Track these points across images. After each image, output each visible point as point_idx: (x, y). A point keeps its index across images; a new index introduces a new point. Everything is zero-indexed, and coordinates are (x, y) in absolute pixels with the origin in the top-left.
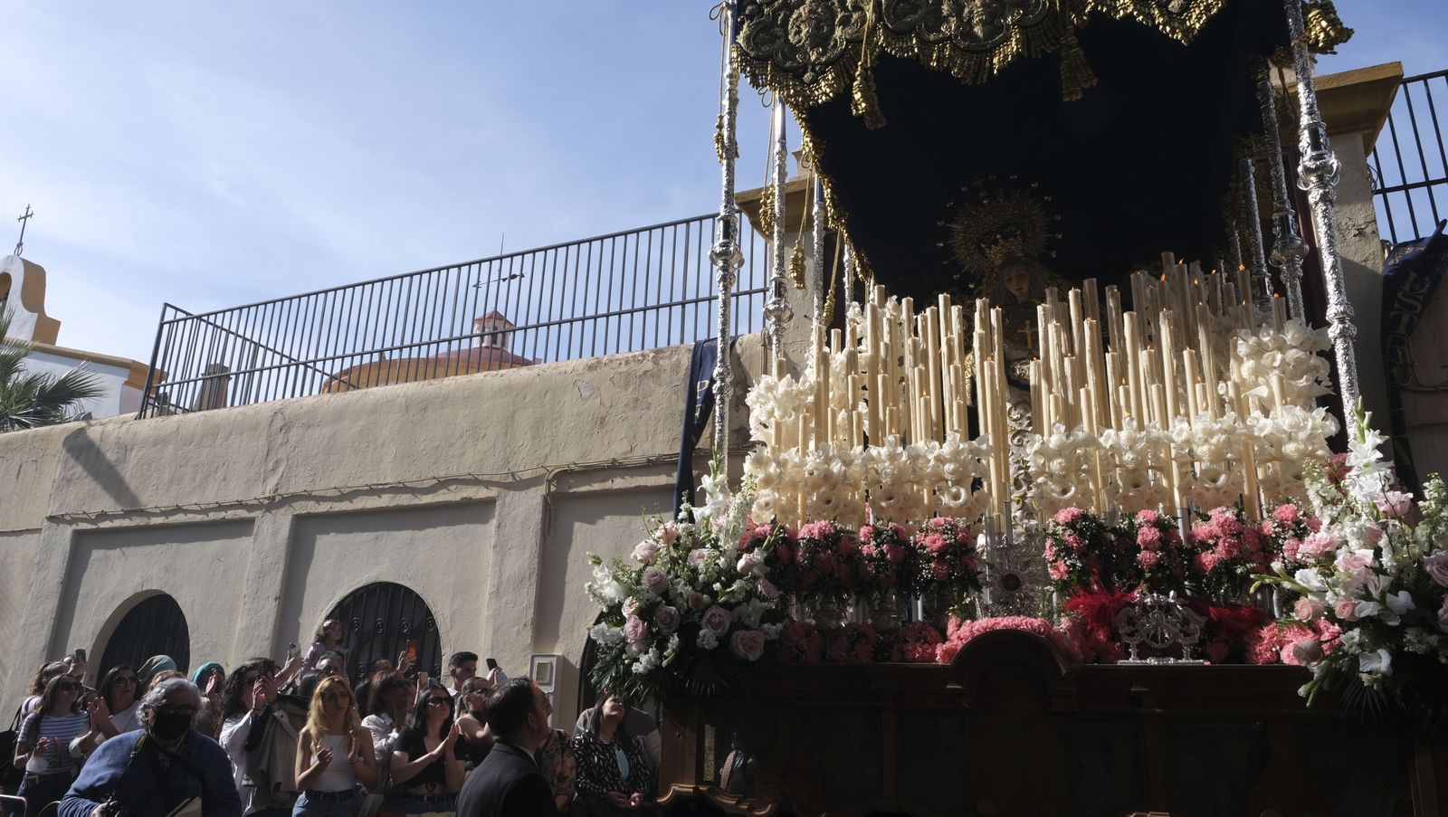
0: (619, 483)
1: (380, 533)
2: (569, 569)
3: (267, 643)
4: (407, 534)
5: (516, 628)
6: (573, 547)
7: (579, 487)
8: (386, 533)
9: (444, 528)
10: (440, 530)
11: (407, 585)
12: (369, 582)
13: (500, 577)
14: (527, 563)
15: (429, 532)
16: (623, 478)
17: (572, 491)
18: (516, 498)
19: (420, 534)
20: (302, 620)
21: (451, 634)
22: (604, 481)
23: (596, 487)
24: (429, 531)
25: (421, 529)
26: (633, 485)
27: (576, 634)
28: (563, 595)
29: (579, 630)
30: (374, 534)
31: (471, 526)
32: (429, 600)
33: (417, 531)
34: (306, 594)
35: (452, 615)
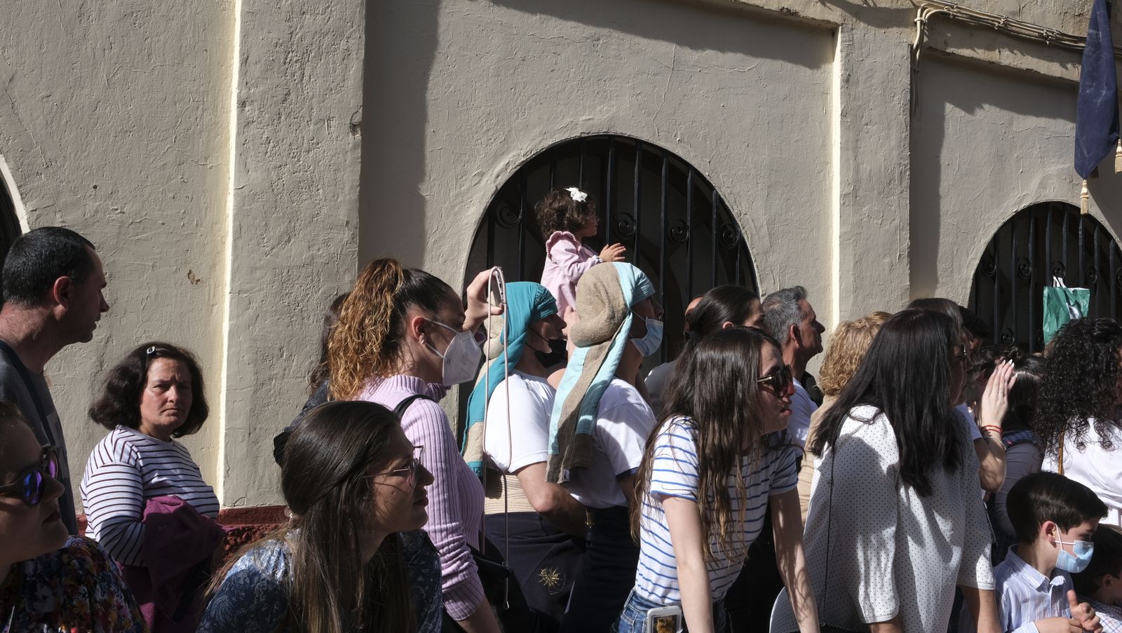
0: (1007, 57)
1: (605, 31)
2: (943, 176)
3: (346, 235)
4: (666, 49)
5: (887, 260)
6: (946, 142)
7: (958, 47)
8: (616, 34)
9: (740, 56)
10: (731, 58)
11: (679, 151)
12: (594, 131)
13: (857, 170)
14: (895, 153)
15: (710, 56)
16: (1012, 52)
17: (950, 50)
18: (870, 36)
19: (691, 56)
20: (430, 189)
21: (772, 258)
22: (989, 48)
23: (981, 54)
24: (709, 53)
25: (696, 45)
26: (1024, 67)
27: (956, 276)
28: (938, 216)
29: (959, 271)
30: (590, 30)
31: (789, 66)
32: (725, 186)
33: (688, 50)
34: (429, 130)
35: (771, 223)
